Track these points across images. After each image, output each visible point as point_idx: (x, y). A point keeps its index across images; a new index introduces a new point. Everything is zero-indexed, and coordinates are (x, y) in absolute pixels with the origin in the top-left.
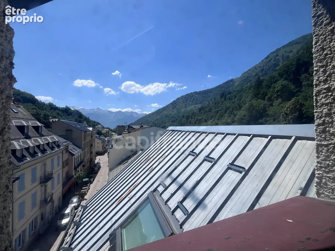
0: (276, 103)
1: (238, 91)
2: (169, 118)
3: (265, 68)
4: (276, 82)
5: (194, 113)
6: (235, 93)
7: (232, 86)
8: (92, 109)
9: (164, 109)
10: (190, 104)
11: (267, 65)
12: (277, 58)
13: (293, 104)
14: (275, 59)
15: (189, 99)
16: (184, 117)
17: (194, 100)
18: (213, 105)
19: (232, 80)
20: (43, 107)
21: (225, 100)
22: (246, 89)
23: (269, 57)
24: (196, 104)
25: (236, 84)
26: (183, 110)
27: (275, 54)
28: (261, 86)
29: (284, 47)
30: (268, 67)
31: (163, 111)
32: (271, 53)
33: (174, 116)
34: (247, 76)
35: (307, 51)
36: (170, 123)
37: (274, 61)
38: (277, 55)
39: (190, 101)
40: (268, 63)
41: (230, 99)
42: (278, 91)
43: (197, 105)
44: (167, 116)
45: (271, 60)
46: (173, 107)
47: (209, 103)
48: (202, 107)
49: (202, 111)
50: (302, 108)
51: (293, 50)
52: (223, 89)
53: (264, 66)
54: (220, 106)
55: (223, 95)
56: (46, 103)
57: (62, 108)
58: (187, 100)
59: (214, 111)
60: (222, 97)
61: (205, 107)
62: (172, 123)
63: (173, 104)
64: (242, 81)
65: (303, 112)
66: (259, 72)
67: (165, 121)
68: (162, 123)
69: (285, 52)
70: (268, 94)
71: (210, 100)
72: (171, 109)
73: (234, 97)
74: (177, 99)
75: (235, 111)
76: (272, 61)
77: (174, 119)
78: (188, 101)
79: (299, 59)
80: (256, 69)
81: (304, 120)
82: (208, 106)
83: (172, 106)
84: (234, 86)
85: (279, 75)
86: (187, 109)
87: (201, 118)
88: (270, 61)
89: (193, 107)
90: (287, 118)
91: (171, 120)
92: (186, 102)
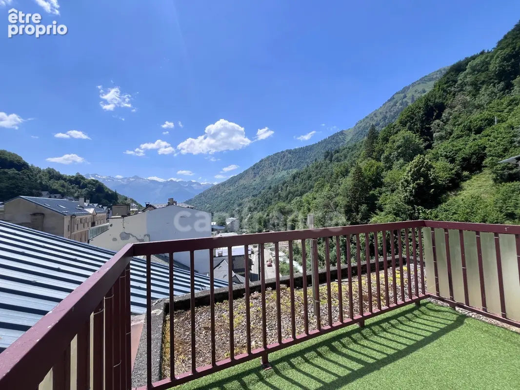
0: (397, 164)
1: (350, 149)
2: (248, 191)
3: (388, 115)
4: (396, 133)
5: (286, 182)
6: (346, 151)
7: (343, 142)
8: (127, 178)
9: (241, 176)
10: (281, 169)
11: (392, 110)
12: (404, 100)
13: (416, 166)
14: (402, 102)
15: (279, 162)
16: (270, 188)
17: (286, 161)
18: (313, 170)
19: (342, 133)
20: (36, 175)
21: (331, 161)
22: (361, 146)
23: (394, 98)
24: (290, 168)
25: (348, 138)
26: (269, 179)
27: (402, 95)
28: (377, 139)
29: (413, 85)
30: (392, 114)
31: (240, 179)
32: (397, 93)
33: (256, 187)
34: (363, 125)
35: (439, 88)
36: (250, 198)
37: (401, 104)
38: (405, 97)
39: (280, 163)
40: (392, 108)
41: (338, 160)
42: (399, 147)
43: (291, 170)
44: (245, 188)
45: (397, 102)
46: (255, 173)
47: (308, 166)
48: (297, 173)
49: (297, 179)
50: (429, 172)
51: (426, 89)
52: (330, 146)
53: (386, 112)
54: (323, 171)
55: (328, 155)
56: (42, 169)
57: (69, 176)
58: (275, 163)
59: (314, 178)
60: (326, 157)
61: (302, 173)
62: (253, 198)
63: (254, 169)
64: (357, 133)
65: (430, 178)
66: (380, 120)
67: (242, 195)
68: (237, 198)
69: (416, 91)
70: (385, 152)
71: (311, 161)
72: (252, 176)
73: (343, 157)
74: (260, 162)
75: (341, 178)
76: (398, 104)
77: (255, 192)
78: (278, 163)
79: (428, 100)
80: (376, 117)
81: (433, 190)
82: (306, 171)
83: (253, 172)
84: (345, 141)
85: (401, 122)
86: (276, 177)
87: (295, 189)
88: (395, 105)
89: (284, 173)
90: (408, 188)
91: (251, 194)
92: (274, 165)
